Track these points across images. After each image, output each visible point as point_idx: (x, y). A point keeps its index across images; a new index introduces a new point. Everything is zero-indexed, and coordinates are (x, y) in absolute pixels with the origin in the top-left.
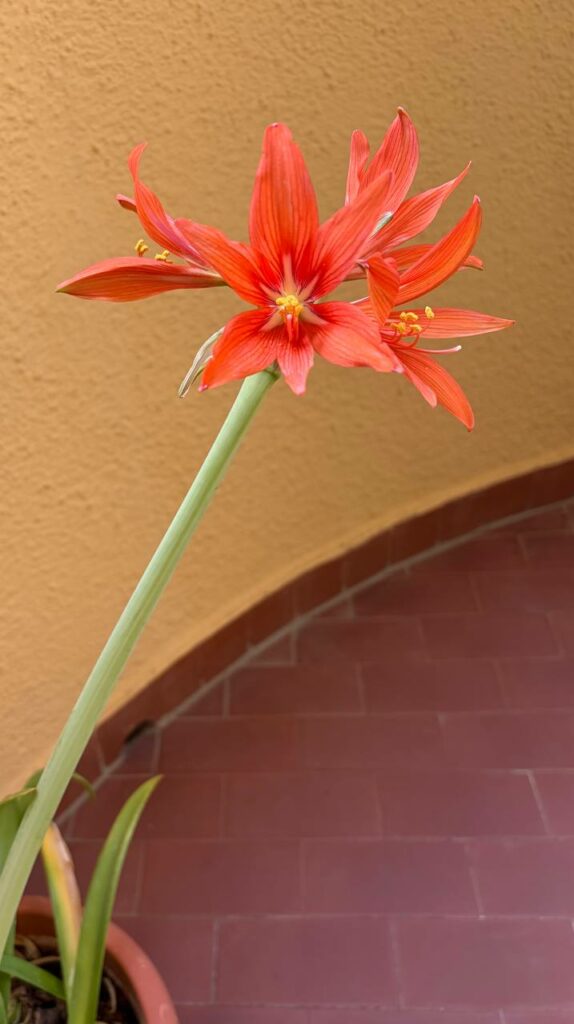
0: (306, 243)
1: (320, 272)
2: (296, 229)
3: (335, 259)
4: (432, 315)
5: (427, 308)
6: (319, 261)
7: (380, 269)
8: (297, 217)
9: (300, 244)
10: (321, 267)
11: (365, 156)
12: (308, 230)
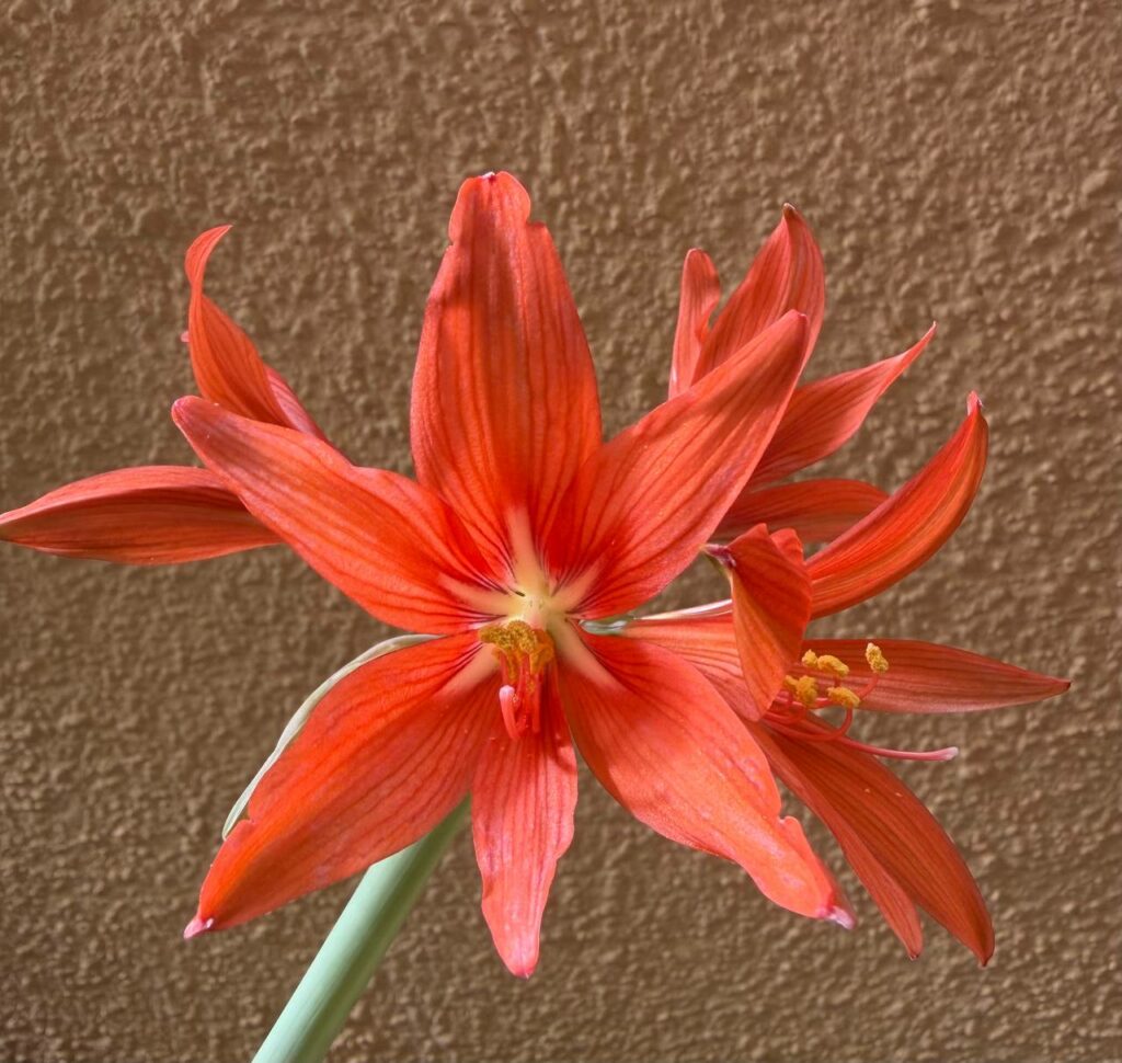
0: (565, 483)
1: (602, 558)
2: (539, 446)
3: (641, 534)
4: (885, 664)
5: (870, 647)
6: (600, 534)
7: (764, 568)
8: (540, 417)
9: (551, 484)
10: (604, 545)
11: (709, 301)
12: (574, 451)
